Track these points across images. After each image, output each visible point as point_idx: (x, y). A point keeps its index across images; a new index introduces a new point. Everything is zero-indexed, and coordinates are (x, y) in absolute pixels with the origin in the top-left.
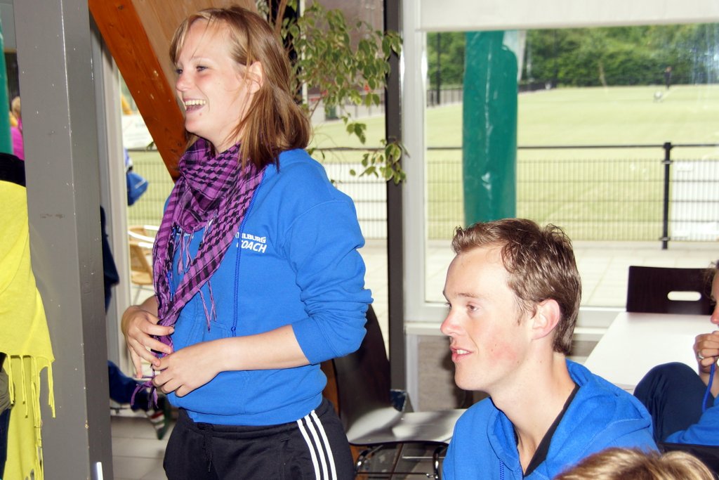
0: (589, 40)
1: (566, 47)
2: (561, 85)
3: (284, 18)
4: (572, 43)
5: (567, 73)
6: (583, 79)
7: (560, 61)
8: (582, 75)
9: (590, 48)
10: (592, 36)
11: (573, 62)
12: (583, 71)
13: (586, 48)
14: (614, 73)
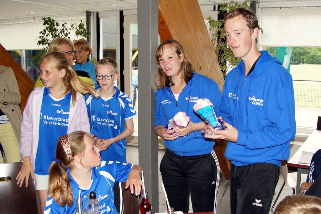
0: (313, 51)
1: (306, 53)
2: (305, 63)
3: (221, 41)
4: (308, 52)
5: (307, 60)
6: (311, 62)
7: (304, 57)
8: (311, 61)
9: (313, 54)
10: (314, 51)
11: (308, 57)
12: (311, 60)
13: (312, 54)
14: (320, 61)
